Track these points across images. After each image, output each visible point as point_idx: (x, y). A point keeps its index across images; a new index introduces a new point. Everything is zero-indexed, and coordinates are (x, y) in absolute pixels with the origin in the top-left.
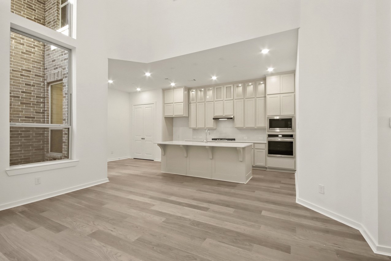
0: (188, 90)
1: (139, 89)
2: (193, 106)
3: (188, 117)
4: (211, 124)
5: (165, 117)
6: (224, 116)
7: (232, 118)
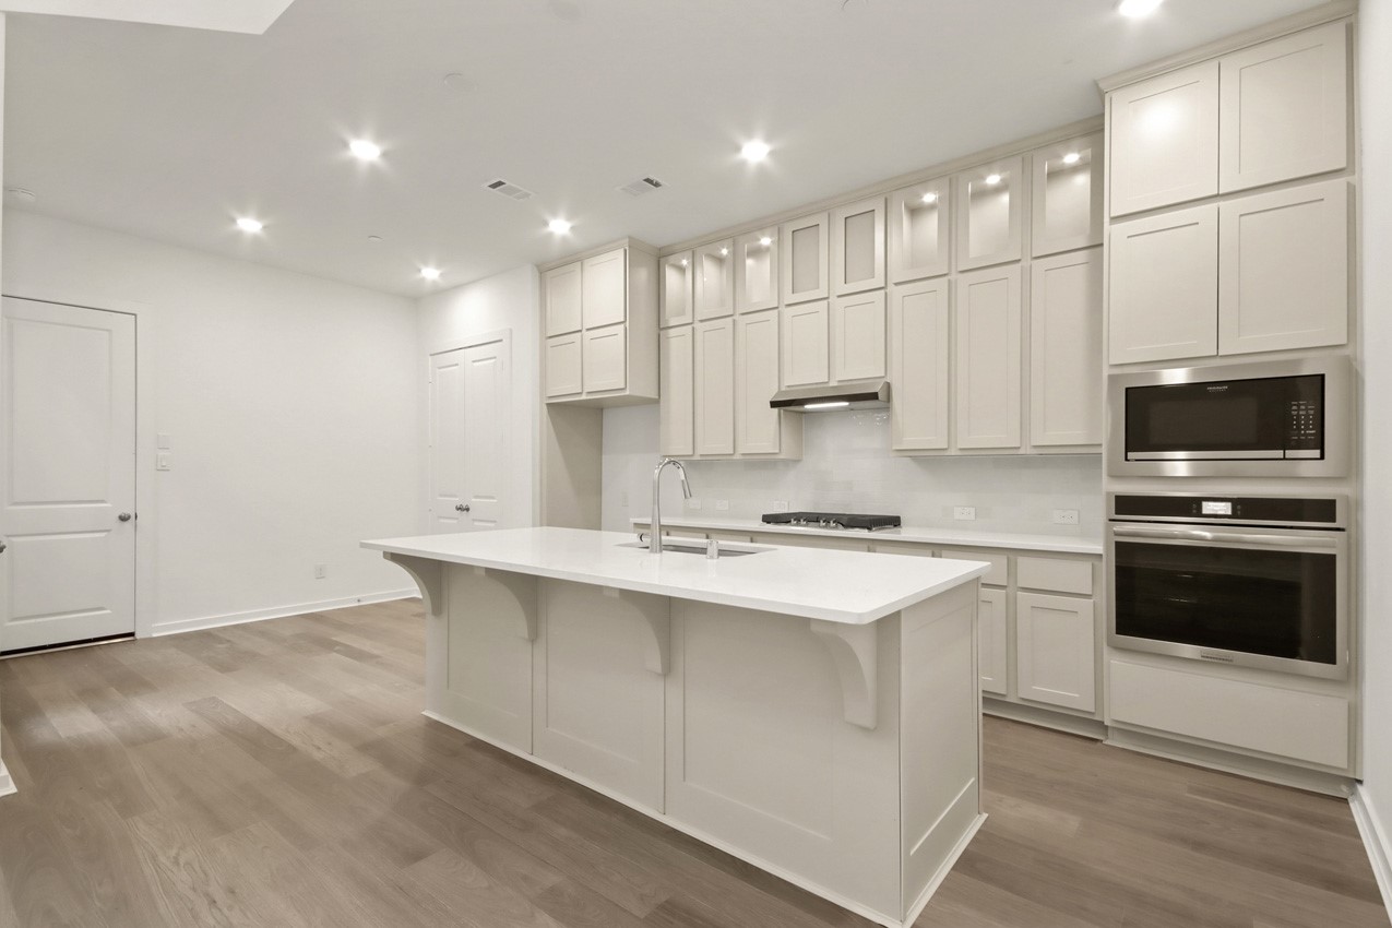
0: (653, 258)
1: (430, 274)
2: (677, 342)
3: (657, 402)
4: (764, 432)
5: (548, 405)
6: (833, 383)
7: (874, 396)
